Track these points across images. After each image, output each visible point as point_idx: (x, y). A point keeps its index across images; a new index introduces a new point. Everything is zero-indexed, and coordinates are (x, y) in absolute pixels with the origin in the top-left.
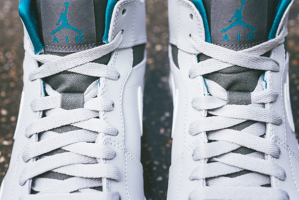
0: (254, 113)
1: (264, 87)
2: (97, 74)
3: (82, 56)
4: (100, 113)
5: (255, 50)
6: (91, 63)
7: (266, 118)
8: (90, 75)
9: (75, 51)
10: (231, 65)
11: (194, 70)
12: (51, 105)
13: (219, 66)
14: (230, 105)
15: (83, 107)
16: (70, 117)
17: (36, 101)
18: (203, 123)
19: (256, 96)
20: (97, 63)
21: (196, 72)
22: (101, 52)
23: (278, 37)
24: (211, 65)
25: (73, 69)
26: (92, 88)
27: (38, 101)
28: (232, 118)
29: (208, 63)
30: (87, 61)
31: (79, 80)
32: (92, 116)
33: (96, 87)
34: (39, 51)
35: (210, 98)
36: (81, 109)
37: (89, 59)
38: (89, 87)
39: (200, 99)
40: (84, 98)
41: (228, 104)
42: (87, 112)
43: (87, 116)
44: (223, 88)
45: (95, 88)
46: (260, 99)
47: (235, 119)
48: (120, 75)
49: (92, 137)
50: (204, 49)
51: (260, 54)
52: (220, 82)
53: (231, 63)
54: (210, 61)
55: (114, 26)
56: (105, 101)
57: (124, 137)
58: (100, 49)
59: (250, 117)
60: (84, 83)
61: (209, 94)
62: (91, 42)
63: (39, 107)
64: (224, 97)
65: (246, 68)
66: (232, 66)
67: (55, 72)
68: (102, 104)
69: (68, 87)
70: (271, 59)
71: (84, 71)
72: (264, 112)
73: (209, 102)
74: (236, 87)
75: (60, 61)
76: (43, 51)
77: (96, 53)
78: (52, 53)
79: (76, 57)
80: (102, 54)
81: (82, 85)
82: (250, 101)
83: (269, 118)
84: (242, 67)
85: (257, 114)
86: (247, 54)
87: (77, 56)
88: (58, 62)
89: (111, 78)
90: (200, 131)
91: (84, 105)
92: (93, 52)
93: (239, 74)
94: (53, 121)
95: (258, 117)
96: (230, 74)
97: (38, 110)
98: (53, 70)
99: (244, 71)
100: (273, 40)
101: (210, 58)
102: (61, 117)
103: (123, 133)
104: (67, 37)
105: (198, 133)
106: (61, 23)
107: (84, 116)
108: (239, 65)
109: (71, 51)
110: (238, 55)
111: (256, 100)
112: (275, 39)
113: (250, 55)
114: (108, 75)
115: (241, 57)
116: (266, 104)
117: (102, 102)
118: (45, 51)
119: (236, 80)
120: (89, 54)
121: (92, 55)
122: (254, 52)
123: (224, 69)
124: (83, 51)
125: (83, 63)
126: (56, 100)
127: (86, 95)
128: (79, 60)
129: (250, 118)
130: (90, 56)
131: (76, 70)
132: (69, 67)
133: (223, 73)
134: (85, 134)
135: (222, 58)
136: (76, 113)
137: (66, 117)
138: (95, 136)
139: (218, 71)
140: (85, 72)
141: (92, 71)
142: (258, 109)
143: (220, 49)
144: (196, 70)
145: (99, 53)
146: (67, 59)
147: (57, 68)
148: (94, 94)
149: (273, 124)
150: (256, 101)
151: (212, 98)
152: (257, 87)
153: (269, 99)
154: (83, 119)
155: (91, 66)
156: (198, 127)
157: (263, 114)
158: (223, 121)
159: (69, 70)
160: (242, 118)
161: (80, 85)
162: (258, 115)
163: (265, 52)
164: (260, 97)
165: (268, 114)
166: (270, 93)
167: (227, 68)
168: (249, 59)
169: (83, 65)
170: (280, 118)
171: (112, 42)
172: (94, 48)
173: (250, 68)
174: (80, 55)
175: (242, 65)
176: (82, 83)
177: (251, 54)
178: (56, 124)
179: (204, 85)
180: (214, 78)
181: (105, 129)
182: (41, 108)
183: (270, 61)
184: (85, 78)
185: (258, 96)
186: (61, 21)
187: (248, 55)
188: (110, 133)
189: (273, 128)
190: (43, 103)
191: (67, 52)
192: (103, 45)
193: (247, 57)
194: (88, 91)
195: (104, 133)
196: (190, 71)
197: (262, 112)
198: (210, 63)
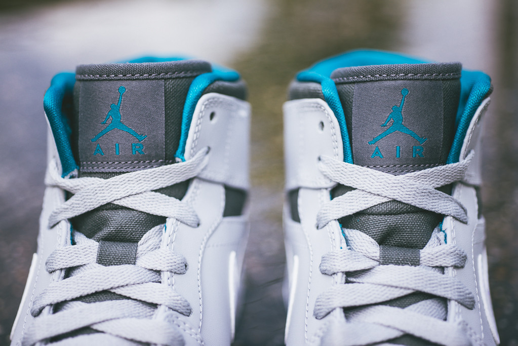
0: (425, 279)
1: (443, 241)
2: (163, 212)
3: (140, 178)
4: (162, 275)
5: (425, 176)
6: (153, 193)
7: (447, 291)
8: (151, 213)
9: (128, 170)
10: (385, 200)
11: (325, 212)
12: (80, 259)
13: (366, 202)
14: (385, 266)
15: (134, 264)
16: (112, 277)
17: (56, 253)
18: (339, 293)
19: (429, 254)
20: (164, 195)
21: (328, 214)
22: (171, 175)
23: (462, 162)
24: (353, 201)
25: (123, 200)
26: (152, 236)
27: (60, 252)
28: (388, 286)
29: (348, 198)
30: (147, 188)
31: (131, 220)
32: (149, 279)
33: (159, 235)
34: (69, 172)
35: (351, 254)
36: (132, 266)
37: (150, 185)
38: (147, 233)
39: (335, 254)
40: (137, 249)
41: (382, 264)
42: (141, 271)
43: (140, 278)
44: (373, 240)
45: (157, 236)
46: (436, 259)
47: (392, 289)
48: (201, 222)
49: (146, 314)
50: (342, 175)
51: (433, 185)
52: (367, 230)
53: (387, 195)
54: (352, 195)
55: (195, 133)
56: (173, 254)
57: (202, 322)
58: (170, 169)
59: (420, 285)
60: (139, 225)
61: (349, 247)
62: (157, 157)
63: (59, 263)
64: (375, 255)
65: (411, 206)
66: (388, 202)
67: (93, 205)
68: (167, 258)
69: (112, 231)
70: (453, 199)
71: (141, 205)
72: (442, 279)
73: (349, 260)
74: (395, 239)
75: (103, 185)
76: (75, 172)
77: (163, 176)
78: (91, 174)
79: (129, 181)
80: (173, 180)
81: (136, 229)
82: (419, 260)
83: (451, 290)
84: (404, 203)
85: (431, 282)
86: (412, 182)
87: (131, 179)
88: (99, 189)
89: (185, 221)
90: (333, 306)
91: (137, 260)
92: (159, 173)
93: (399, 217)
94: (82, 283)
95: (433, 287)
96: (385, 215)
97: (57, 268)
98: (89, 202)
99: (408, 212)
100: (455, 165)
101: (351, 189)
102: (96, 277)
103: (201, 314)
104: (117, 145)
105: (330, 310)
106: (110, 122)
107: (135, 276)
108: (399, 199)
109: (123, 170)
110: (397, 181)
111: (429, 259)
112: (458, 163)
113: (418, 184)
114: (181, 216)
115: (402, 185)
116: (446, 269)
117: (168, 255)
118: (79, 171)
119: (395, 225)
120: (152, 177)
121: (156, 179)
122: (423, 179)
123: (375, 206)
124: (142, 171)
125: (140, 191)
126: (90, 250)
127: (141, 246)
128: (133, 185)
129: (419, 287)
130: (153, 180)
131: (128, 203)
132: (116, 196)
133: (373, 215)
134: (135, 308)
135: (370, 186)
136: (122, 271)
137: (104, 276)
138: (152, 313)
139: (365, 210)
140: (143, 207)
141: (154, 206)
142: (431, 274)
143: (367, 173)
144: (328, 211)
145: (168, 177)
146: (113, 183)
147: (97, 199)
148: (154, 245)
149: (459, 303)
150: (428, 262)
151: (353, 255)
152: (430, 241)
153: (452, 261)
154: (134, 281)
155: (154, 197)
156: (329, 300)
157: (442, 283)
158: (373, 290)
159: (116, 203)
160: (405, 285)
161: (132, 229)
162: (433, 284)
163: (442, 184)
164: (436, 255)
165: (450, 283)
166: (453, 249)
167: (379, 204)
168: (415, 189)
169: (141, 195)
170: (470, 295)
171: (191, 161)
172: (161, 167)
173: (417, 206)
174: (136, 177)
175: (405, 199)
176: (136, 225)
177: (419, 181)
178: (86, 288)
179: (341, 234)
180: (358, 224)
181: (170, 300)
182: (63, 264)
183: (451, 201)
184: (142, 217)
185: (433, 253)
186: (111, 118)
187: (414, 183)
188: (177, 308)
189: (459, 310)
190: (67, 256)
191: (115, 170)
192: (176, 164)
193: (412, 186)
194: (146, 240)
195: (167, 306)
196: (318, 216)
197: (439, 280)
198: (352, 198)
